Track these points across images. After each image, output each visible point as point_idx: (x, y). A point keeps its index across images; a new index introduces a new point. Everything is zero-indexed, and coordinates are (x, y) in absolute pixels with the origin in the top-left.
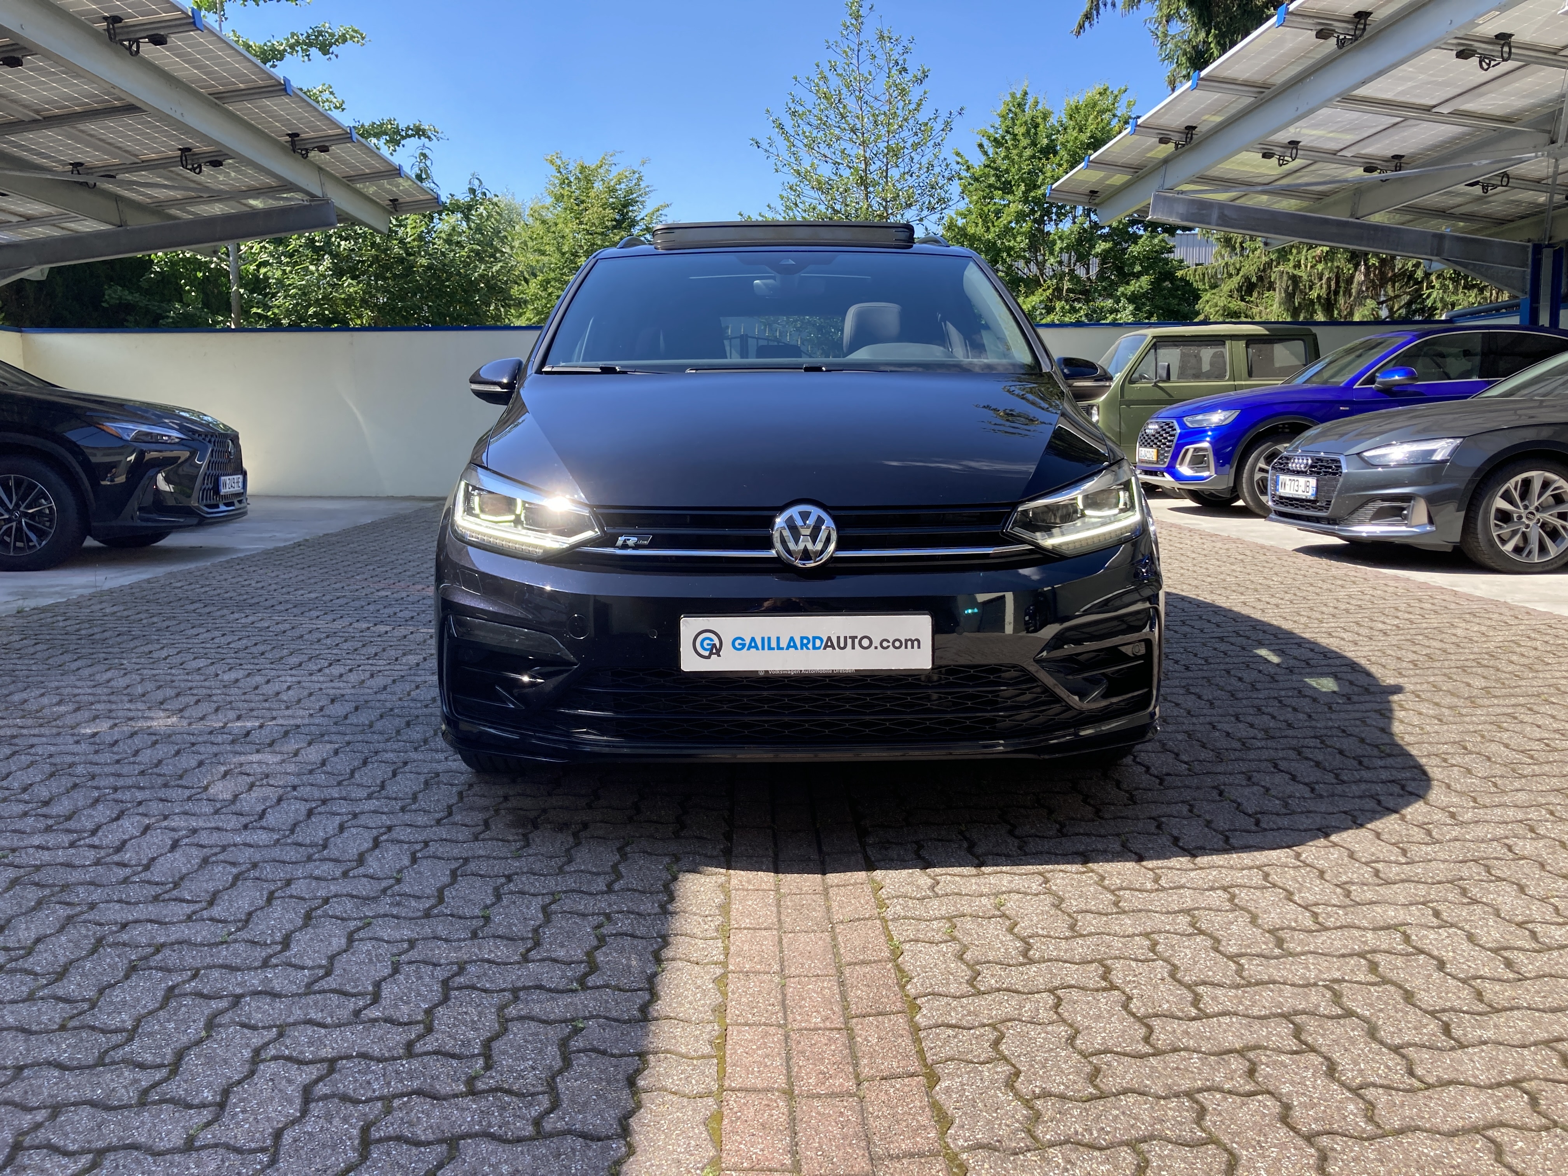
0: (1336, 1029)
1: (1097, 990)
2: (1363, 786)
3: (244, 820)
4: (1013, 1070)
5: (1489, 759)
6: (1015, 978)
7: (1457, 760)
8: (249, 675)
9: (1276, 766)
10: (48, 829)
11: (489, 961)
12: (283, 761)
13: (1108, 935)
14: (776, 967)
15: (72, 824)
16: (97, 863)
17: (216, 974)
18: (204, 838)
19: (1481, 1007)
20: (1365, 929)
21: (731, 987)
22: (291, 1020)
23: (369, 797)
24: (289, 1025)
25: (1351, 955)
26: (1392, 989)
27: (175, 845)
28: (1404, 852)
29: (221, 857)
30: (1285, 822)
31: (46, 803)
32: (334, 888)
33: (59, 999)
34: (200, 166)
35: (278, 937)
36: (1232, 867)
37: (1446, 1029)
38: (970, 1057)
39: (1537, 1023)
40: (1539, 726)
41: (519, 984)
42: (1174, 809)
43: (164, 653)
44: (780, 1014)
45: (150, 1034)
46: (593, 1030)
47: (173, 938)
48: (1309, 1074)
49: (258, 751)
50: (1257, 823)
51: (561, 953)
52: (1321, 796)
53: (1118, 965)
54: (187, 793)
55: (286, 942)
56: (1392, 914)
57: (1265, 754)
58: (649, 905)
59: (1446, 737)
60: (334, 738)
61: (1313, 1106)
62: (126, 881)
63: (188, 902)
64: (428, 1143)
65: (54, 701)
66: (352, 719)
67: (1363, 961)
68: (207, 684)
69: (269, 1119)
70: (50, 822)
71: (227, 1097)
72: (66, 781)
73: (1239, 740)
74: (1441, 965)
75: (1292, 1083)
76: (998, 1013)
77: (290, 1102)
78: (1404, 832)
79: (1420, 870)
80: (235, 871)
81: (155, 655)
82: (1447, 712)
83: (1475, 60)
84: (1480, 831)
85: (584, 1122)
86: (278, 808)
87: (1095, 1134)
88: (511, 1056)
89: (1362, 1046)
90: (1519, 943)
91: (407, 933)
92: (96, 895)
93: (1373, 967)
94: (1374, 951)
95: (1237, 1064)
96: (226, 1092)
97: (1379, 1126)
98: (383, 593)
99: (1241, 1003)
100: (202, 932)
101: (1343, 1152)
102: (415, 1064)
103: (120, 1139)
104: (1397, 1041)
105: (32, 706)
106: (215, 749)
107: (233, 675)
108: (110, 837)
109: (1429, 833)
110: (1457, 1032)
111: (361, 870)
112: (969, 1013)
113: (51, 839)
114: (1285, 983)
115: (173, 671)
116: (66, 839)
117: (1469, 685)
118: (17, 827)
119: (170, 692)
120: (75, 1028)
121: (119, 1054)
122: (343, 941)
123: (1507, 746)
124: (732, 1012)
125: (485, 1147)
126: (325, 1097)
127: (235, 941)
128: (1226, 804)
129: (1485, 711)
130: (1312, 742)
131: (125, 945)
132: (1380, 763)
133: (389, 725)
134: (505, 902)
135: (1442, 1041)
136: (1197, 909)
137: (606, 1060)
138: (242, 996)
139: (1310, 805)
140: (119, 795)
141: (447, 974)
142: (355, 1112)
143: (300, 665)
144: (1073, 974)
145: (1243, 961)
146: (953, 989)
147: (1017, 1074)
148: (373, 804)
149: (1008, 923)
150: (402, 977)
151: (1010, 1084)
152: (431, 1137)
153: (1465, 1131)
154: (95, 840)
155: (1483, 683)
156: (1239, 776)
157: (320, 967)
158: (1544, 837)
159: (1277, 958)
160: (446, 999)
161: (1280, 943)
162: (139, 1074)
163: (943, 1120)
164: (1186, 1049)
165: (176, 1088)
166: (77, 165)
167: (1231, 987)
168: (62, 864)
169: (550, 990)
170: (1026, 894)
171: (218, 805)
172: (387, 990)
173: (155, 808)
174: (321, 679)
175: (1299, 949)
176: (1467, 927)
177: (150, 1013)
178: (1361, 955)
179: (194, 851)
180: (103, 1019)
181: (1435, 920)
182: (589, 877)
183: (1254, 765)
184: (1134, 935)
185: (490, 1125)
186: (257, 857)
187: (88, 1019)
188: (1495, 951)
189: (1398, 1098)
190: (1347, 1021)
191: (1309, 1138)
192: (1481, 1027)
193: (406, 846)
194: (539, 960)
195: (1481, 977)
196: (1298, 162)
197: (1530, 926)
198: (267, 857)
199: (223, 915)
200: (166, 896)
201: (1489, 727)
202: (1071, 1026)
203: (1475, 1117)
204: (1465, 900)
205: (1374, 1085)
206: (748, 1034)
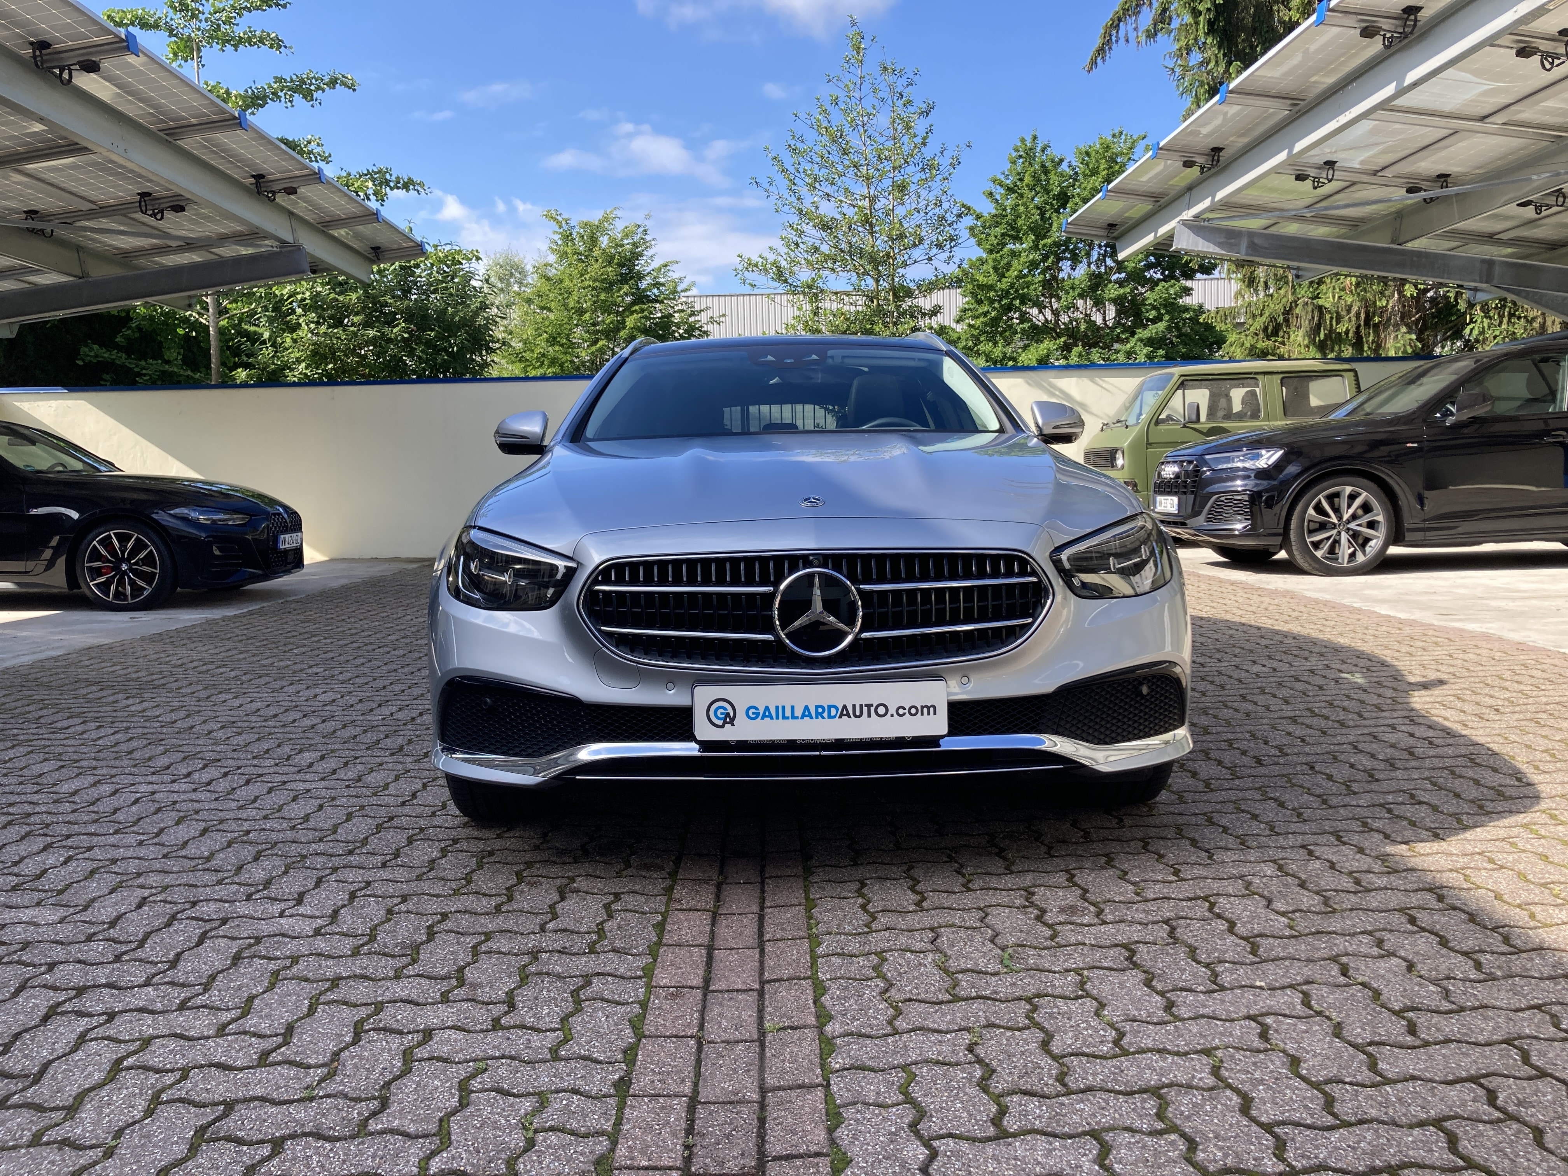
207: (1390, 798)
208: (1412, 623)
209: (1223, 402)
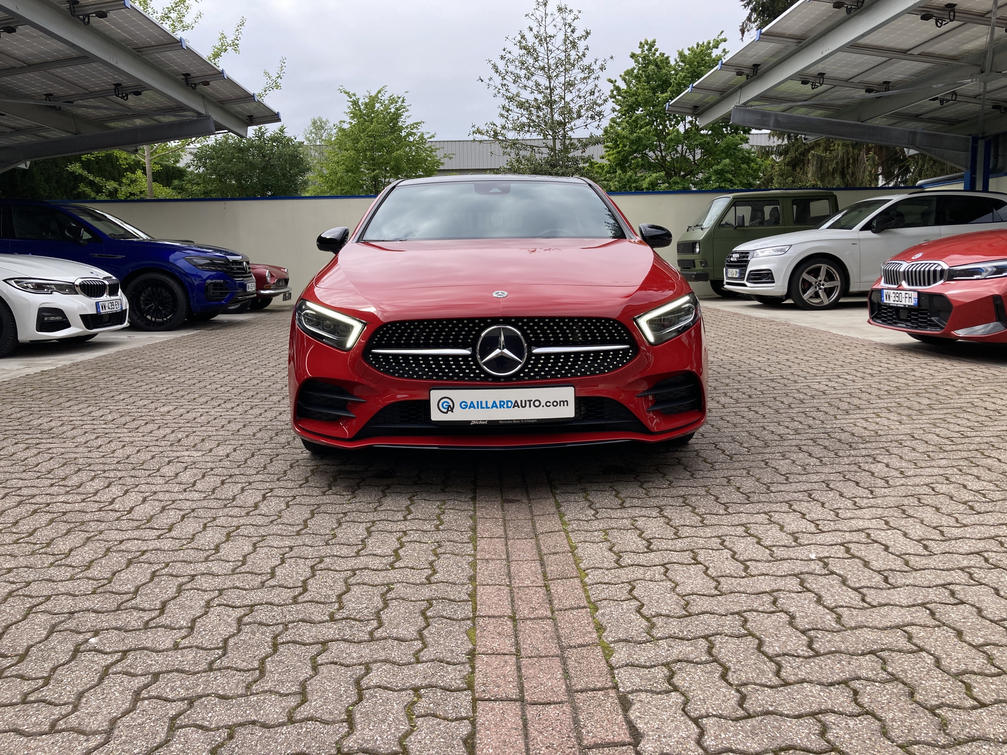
0: (824, 581)
1: (689, 564)
2: (851, 459)
3: (183, 487)
4: (640, 604)
5: (926, 442)
6: (642, 559)
7: (908, 443)
8: (175, 409)
9: (800, 449)
10: (67, 493)
11: (337, 556)
12: (203, 455)
13: (697, 537)
14: (504, 557)
15: (81, 490)
16: (100, 510)
17: (179, 565)
18: (161, 496)
19: (907, 569)
20: (845, 531)
21: (479, 567)
22: (225, 587)
23: (258, 473)
24: (225, 589)
25: (836, 545)
26: (857, 560)
27: (144, 500)
28: (872, 492)
29: (172, 506)
30: (804, 478)
31: (64, 479)
32: (242, 521)
33: (89, 578)
34: (127, 95)
35: (212, 546)
36: (771, 502)
37: (886, 580)
38: (616, 598)
39: (938, 577)
40: (958, 425)
41: (356, 567)
42: (738, 472)
43: (122, 397)
44: (507, 580)
45: (146, 595)
46: (400, 590)
47: (151, 547)
48: (807, 602)
49: (187, 450)
50: (787, 479)
51: (379, 551)
52: (826, 464)
53: (702, 552)
54: (148, 473)
55: (217, 549)
56: (861, 524)
57: (794, 443)
58: (429, 526)
59: (903, 431)
60: (233, 442)
61: (807, 617)
62: (118, 519)
63: (156, 529)
64: (311, 644)
65: (59, 424)
66: (242, 432)
67: (842, 547)
68: (151, 414)
69: (220, 634)
70: (68, 489)
71: (195, 624)
72: (74, 468)
73: (779, 435)
74: (886, 548)
75: (797, 606)
76: (632, 576)
77: (230, 625)
78: (873, 482)
79: (880, 502)
80: (182, 513)
81: (117, 398)
82: (904, 418)
83: (932, 21)
84: (917, 480)
85: (397, 633)
86: (203, 480)
87: (685, 633)
88: (353, 602)
89: (837, 588)
90: (932, 537)
91: (287, 543)
92: (102, 526)
93: (848, 550)
94: (849, 542)
95: (767, 598)
96: (194, 621)
97: (843, 626)
98: (253, 362)
99: (771, 569)
100: (167, 544)
101: (822, 638)
102: (299, 607)
103: (136, 645)
104: (857, 585)
105: (46, 426)
106: (161, 449)
107: (166, 409)
108: (105, 496)
109: (887, 482)
110: (891, 580)
111: (257, 512)
112: (616, 577)
113: (70, 498)
114: (797, 559)
115: (129, 407)
116: (79, 498)
117: (919, 403)
118: (48, 492)
119: (128, 419)
120: (101, 593)
121: (129, 604)
122: (251, 548)
123: (938, 435)
124: (480, 578)
125: (343, 645)
126: (250, 623)
127: (187, 549)
128: (769, 469)
129: (928, 417)
130: (822, 436)
131: (123, 551)
132: (863, 446)
133: (265, 435)
134: (344, 527)
135: (883, 585)
136: (749, 523)
137: (409, 604)
138: (196, 575)
139: (819, 469)
140: (107, 475)
141: (313, 564)
142: (268, 630)
143: (207, 402)
144: (675, 557)
145: (774, 549)
146: (606, 565)
147: (643, 605)
148: (260, 477)
149: (638, 532)
150: (287, 565)
151: (638, 610)
152: (312, 641)
153: (891, 628)
154: (96, 498)
155: (928, 402)
156: (778, 455)
157: (239, 561)
158: (954, 483)
159: (793, 547)
160: (314, 575)
161: (796, 539)
162: (141, 614)
163: (600, 628)
164: (738, 592)
165: (164, 620)
166: (49, 96)
167: (766, 562)
168: (79, 511)
169: (374, 570)
170: (649, 517)
171: (167, 479)
172: (278, 571)
173: (130, 481)
174: (221, 410)
175: (806, 542)
176: (903, 529)
177: (144, 584)
178: (842, 544)
179: (156, 503)
180: (116, 587)
181: (885, 526)
182: (393, 513)
183: (787, 449)
184: (712, 537)
185: (344, 635)
186: (194, 506)
187: (108, 587)
188: (919, 541)
189: (855, 612)
190: (830, 576)
191: (804, 632)
192: (905, 578)
193: (282, 499)
194: (366, 555)
195: (908, 554)
196: (824, 87)
197: (940, 528)
198: (200, 506)
199: (179, 536)
200: (144, 527)
201: (928, 425)
202: (673, 582)
203: (899, 621)
204: (904, 516)
205: (842, 606)
206: (489, 589)
207: (808, 410)
208: (847, 338)
209: (759, 214)
